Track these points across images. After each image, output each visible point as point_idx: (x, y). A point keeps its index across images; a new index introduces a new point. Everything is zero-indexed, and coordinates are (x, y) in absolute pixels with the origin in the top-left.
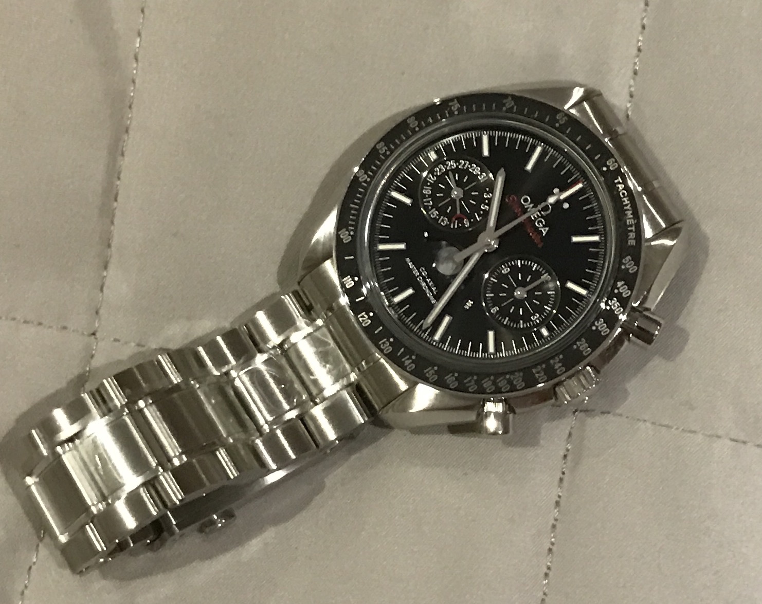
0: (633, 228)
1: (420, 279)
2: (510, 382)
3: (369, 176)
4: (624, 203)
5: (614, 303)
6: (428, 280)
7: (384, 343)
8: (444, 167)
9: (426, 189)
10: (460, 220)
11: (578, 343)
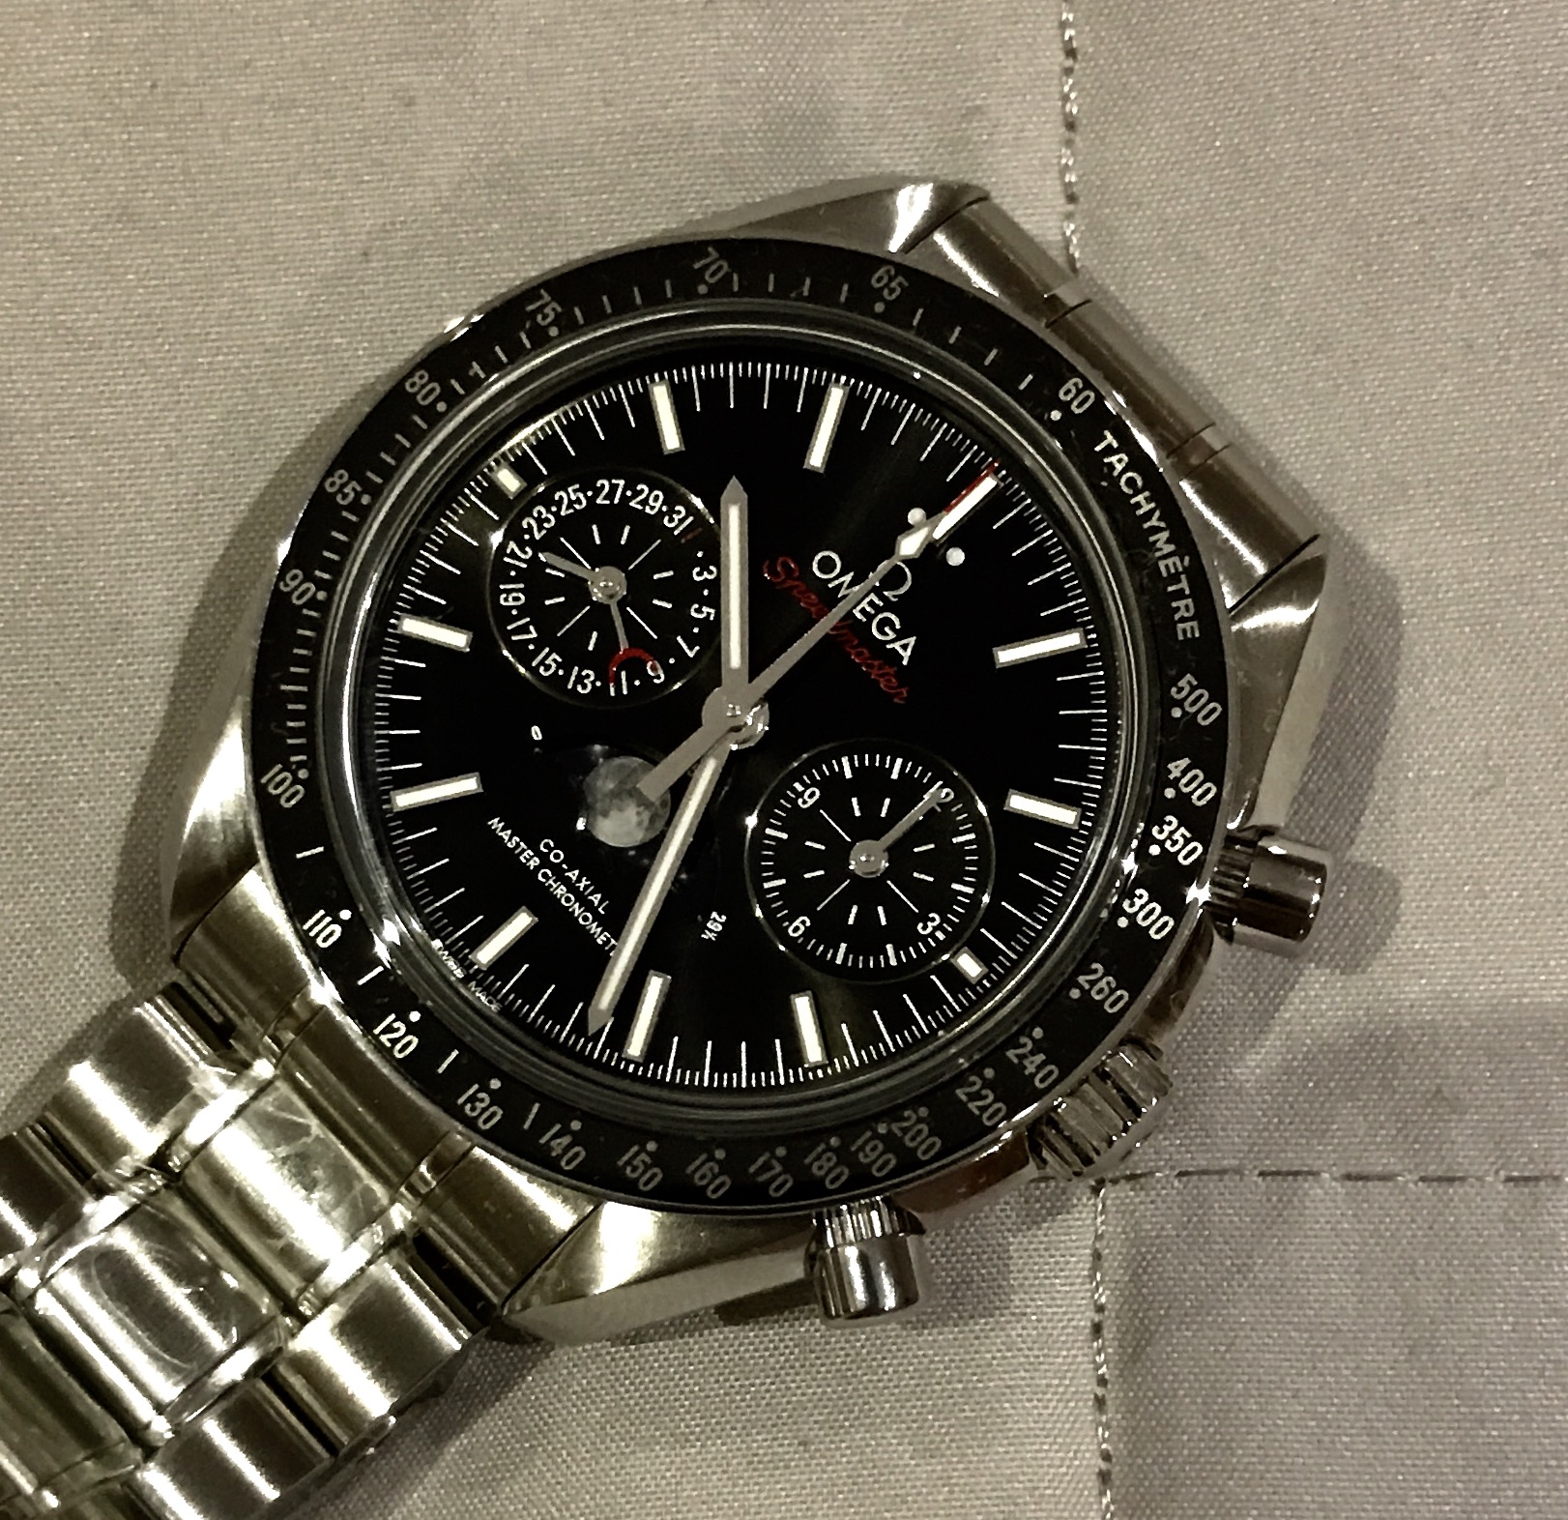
0: (1184, 584)
1: (545, 875)
2: (892, 1143)
3: (320, 584)
4: (1141, 512)
5: (1172, 833)
6: (573, 875)
7: (472, 1099)
8: (549, 511)
9: (508, 592)
10: (636, 669)
11: (1082, 979)
